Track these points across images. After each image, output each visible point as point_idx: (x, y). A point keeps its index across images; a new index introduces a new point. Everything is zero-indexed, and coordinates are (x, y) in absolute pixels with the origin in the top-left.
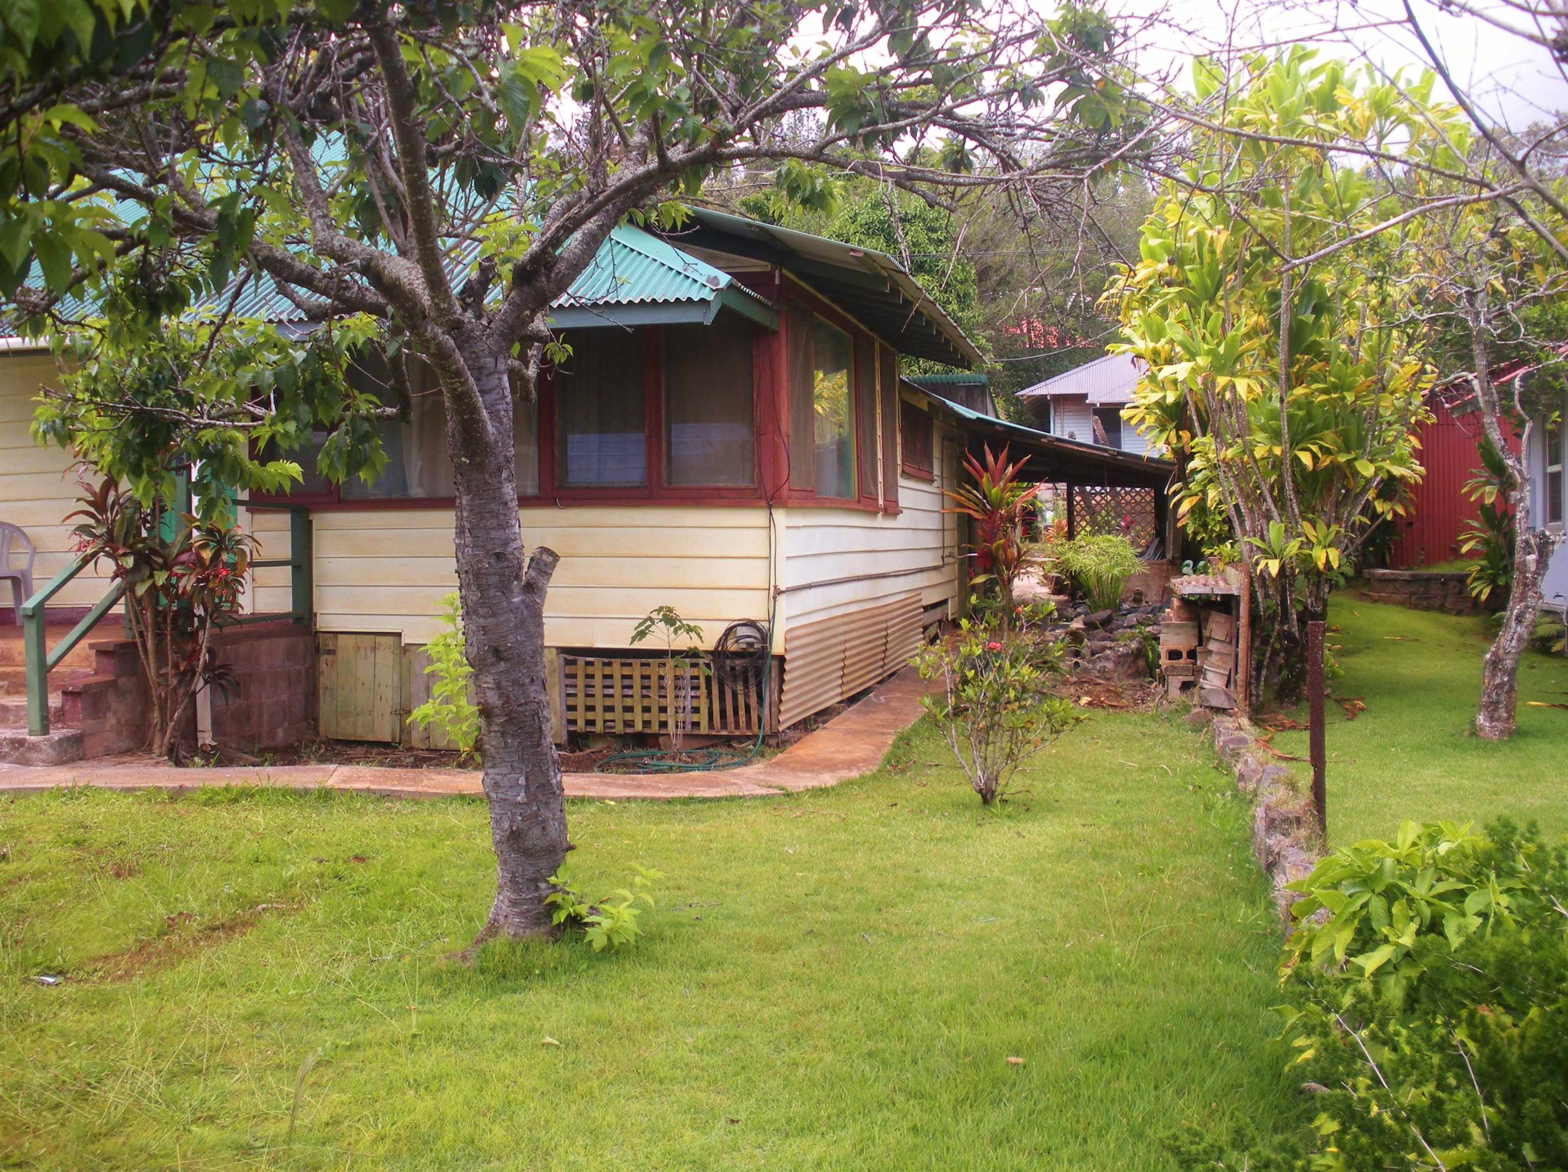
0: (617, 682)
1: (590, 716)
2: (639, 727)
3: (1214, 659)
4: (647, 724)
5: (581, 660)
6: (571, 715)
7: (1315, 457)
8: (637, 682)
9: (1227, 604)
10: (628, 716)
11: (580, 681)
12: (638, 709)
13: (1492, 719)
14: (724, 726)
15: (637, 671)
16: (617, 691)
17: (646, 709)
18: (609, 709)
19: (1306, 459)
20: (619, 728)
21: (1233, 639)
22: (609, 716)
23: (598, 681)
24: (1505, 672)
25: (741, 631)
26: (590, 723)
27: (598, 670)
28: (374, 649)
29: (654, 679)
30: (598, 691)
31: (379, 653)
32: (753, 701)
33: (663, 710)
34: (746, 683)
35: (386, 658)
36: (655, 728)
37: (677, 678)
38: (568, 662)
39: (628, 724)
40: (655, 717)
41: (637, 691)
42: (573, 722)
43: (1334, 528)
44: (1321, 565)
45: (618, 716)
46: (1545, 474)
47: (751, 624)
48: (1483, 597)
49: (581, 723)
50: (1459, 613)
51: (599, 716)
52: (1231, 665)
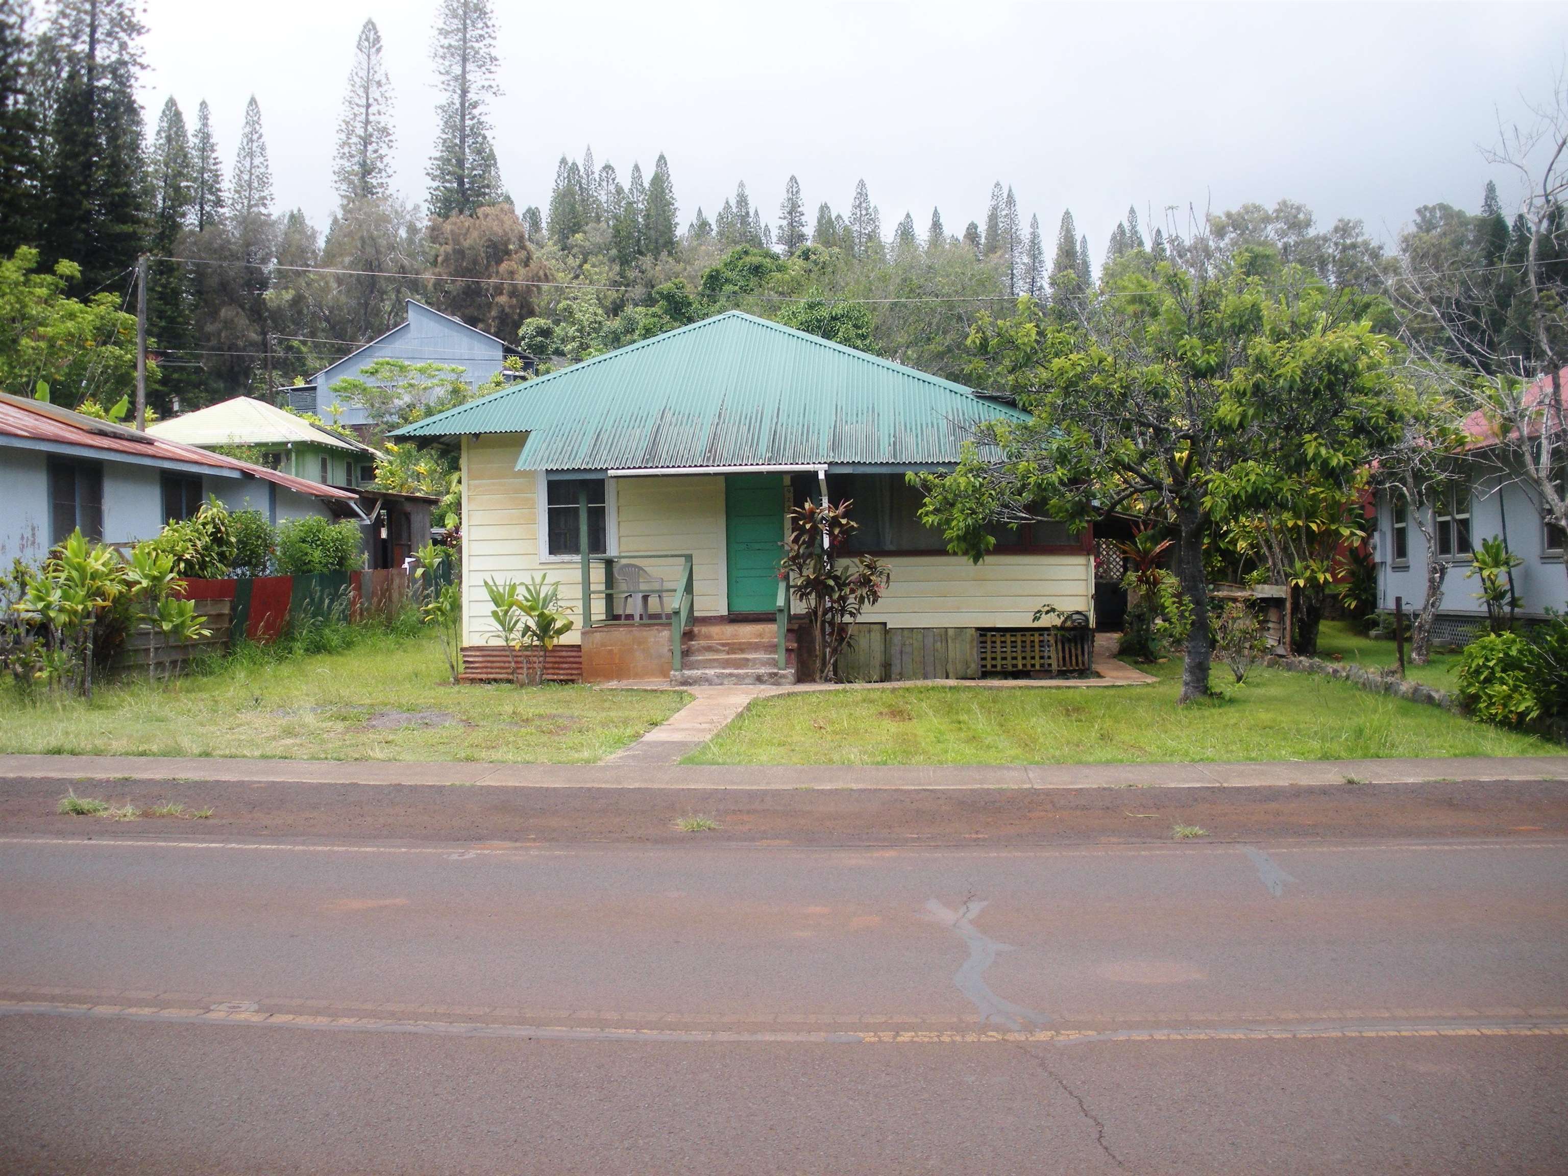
0: (1009, 644)
1: (994, 662)
2: (1020, 667)
3: (1271, 631)
4: (1024, 665)
5: (989, 634)
6: (984, 663)
7: (1318, 526)
8: (1019, 644)
9: (1278, 603)
10: (1014, 662)
11: (989, 645)
12: (1020, 658)
13: (1419, 655)
14: (1064, 665)
15: (1019, 638)
16: (1009, 649)
17: (1024, 658)
18: (1004, 659)
19: (1314, 527)
20: (1010, 668)
21: (1281, 620)
22: (1004, 662)
23: (998, 644)
24: (1425, 631)
25: (1075, 617)
26: (994, 666)
27: (998, 640)
28: (869, 632)
29: (1028, 642)
30: (998, 649)
31: (873, 634)
32: (1079, 652)
33: (1033, 658)
34: (1076, 645)
35: (876, 636)
36: (1029, 667)
37: (1041, 641)
38: (981, 635)
39: (1015, 666)
40: (1029, 662)
41: (1019, 648)
42: (984, 666)
43: (1325, 563)
44: (1321, 581)
45: (1009, 662)
46: (1393, 529)
47: (1078, 613)
48: (1352, 607)
49: (989, 666)
50: (1333, 619)
51: (999, 662)
52: (1280, 634)
